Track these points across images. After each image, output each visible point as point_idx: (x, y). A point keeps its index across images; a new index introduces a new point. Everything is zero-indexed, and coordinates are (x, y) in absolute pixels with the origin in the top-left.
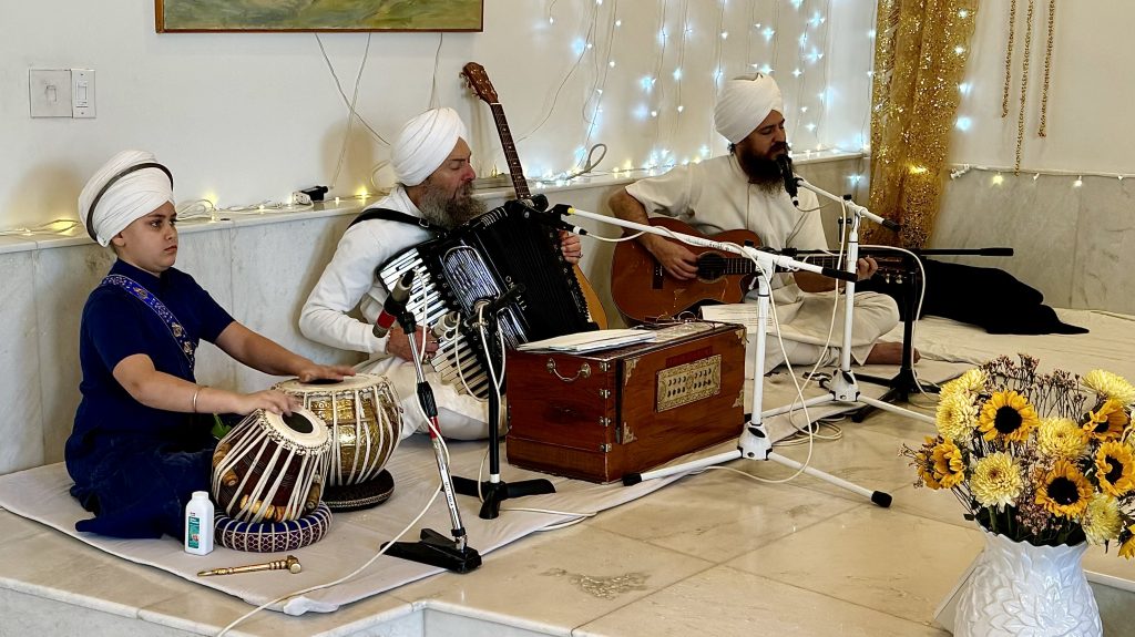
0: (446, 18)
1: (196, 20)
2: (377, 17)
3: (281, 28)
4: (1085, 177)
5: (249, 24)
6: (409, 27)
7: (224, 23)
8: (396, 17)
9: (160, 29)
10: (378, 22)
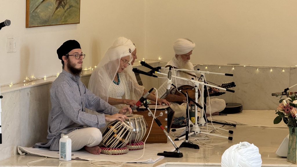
0: (73, 20)
1: (33, 24)
2: (62, 20)
3: (46, 25)
6: (67, 23)
7: (38, 24)
8: (65, 20)
9: (26, 26)
10: (62, 22)
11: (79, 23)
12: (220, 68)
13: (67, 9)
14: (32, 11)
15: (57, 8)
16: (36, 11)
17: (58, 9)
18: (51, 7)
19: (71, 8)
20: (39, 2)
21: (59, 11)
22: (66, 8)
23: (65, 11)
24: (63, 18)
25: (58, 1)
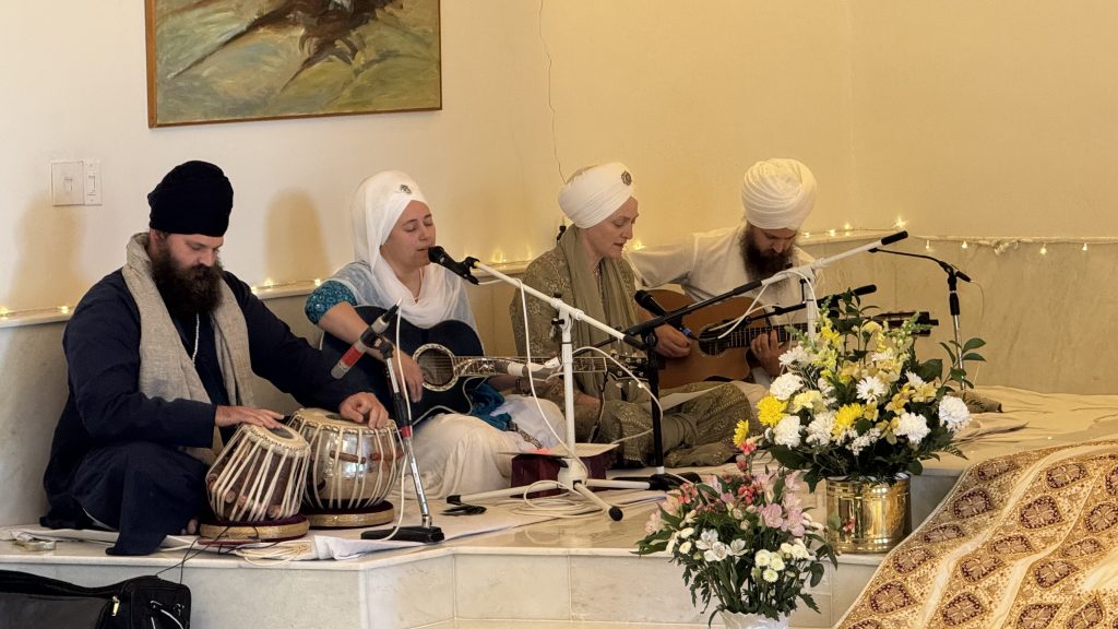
0: (405, 98)
1: (183, 114)
2: (340, 101)
3: (254, 117)
4: (1049, 245)
5: (227, 115)
6: (370, 109)
7: (206, 115)
8: (358, 100)
9: (153, 123)
10: (340, 106)
11: (441, 108)
12: (1085, 248)
13: (368, 64)
14: (173, 74)
15: (308, 63)
16: (195, 71)
17: (317, 66)
18: (276, 61)
19: (390, 61)
20: (209, 42)
21: (322, 72)
22: (360, 59)
23: (357, 72)
24: (347, 93)
25: (315, 40)
